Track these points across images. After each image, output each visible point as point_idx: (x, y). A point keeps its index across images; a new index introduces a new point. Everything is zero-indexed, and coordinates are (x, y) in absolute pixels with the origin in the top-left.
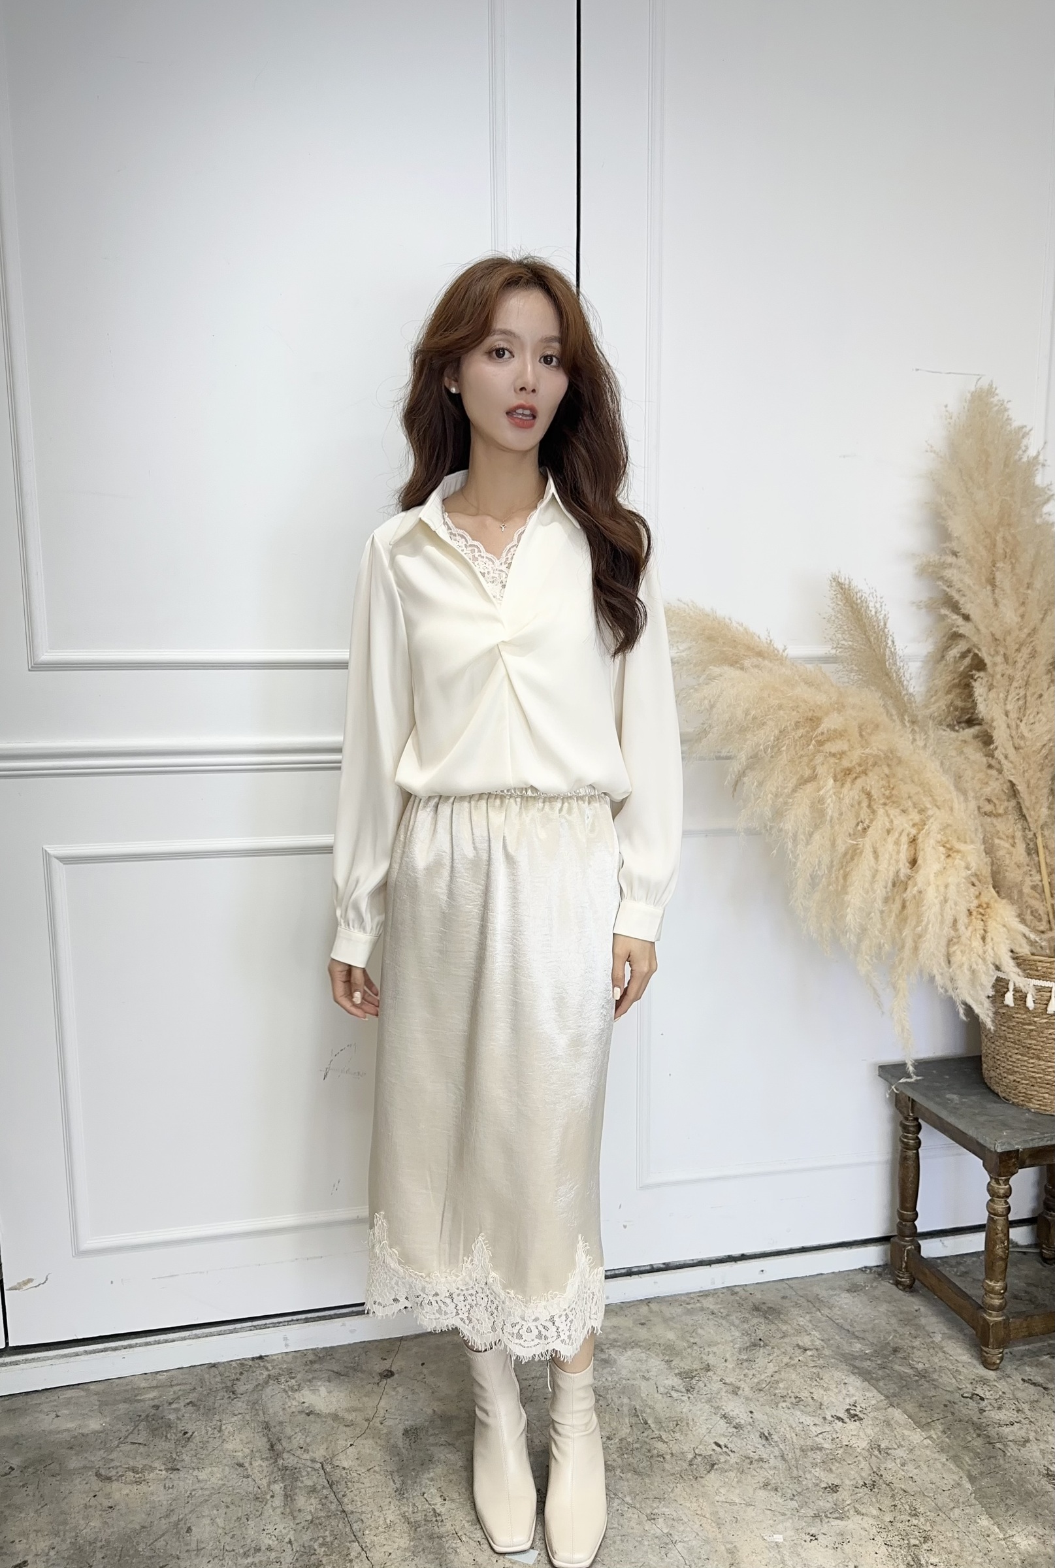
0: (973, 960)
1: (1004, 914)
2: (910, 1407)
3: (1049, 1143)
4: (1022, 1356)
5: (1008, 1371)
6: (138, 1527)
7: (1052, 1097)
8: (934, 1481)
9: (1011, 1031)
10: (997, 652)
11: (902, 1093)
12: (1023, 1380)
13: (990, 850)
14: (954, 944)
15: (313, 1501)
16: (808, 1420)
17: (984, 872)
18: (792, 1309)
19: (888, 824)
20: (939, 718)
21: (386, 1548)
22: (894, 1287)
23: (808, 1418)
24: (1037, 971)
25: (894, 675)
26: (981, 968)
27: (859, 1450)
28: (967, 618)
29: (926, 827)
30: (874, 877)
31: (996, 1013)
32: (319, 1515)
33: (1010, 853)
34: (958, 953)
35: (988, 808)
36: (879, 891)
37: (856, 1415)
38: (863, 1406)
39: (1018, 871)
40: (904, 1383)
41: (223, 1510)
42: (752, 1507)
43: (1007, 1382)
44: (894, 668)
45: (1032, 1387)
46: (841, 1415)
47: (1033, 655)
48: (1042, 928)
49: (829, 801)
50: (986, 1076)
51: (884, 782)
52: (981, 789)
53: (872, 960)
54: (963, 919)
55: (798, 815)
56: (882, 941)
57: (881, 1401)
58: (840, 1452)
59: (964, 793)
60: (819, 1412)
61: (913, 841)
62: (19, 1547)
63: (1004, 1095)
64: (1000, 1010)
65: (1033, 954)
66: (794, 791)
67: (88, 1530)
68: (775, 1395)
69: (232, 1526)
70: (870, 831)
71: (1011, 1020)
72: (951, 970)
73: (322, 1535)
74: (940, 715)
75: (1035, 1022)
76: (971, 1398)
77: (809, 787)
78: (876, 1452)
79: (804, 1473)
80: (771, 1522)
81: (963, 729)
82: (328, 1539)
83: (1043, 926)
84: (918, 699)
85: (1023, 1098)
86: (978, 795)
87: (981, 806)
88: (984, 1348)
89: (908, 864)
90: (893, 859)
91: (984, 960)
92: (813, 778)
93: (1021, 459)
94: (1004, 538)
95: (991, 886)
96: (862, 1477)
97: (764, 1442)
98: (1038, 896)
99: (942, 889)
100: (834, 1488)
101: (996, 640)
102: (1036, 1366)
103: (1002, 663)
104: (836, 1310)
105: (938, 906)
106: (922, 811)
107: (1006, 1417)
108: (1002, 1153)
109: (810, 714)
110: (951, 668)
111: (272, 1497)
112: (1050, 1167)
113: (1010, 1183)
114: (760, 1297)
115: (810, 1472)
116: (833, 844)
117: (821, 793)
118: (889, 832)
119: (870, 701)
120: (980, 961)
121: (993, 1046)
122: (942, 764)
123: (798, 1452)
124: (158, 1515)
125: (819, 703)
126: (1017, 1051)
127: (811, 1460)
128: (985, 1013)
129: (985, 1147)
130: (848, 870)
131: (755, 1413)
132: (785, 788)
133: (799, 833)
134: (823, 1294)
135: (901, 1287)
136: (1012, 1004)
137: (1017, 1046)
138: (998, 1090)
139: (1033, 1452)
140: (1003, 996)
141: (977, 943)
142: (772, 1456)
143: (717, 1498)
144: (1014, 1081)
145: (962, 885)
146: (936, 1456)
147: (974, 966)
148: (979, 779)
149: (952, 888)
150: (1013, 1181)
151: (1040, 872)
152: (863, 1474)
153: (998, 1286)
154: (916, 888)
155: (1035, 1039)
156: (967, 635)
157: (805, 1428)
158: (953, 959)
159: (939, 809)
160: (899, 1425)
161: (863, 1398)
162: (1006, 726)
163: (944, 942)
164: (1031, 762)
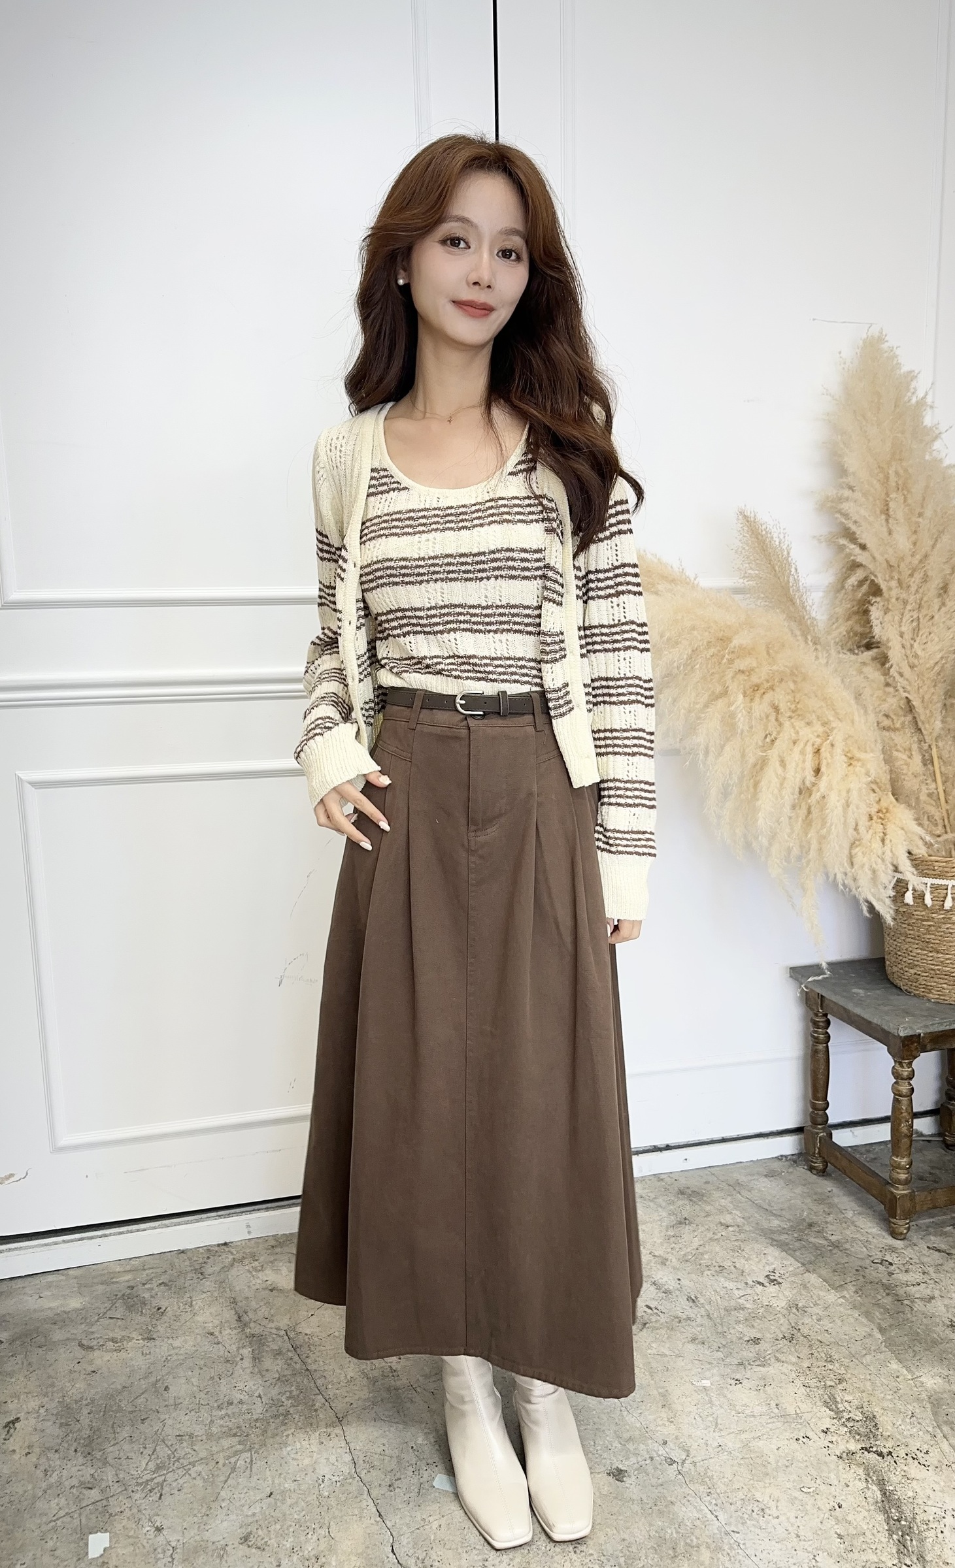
0: (873, 860)
1: (903, 816)
2: (824, 1272)
3: (948, 1028)
4: (928, 1227)
5: (915, 1240)
6: (119, 1387)
7: (950, 987)
8: (847, 1333)
9: (911, 928)
10: (892, 578)
11: (811, 990)
12: (928, 1247)
13: (888, 760)
14: (857, 847)
15: (279, 1362)
16: (731, 1285)
17: (884, 779)
18: (714, 1193)
19: (793, 735)
20: (840, 644)
21: (347, 1399)
22: (808, 1172)
23: (731, 1284)
24: (934, 870)
25: (798, 600)
26: (880, 867)
27: (778, 1309)
28: (863, 547)
29: (831, 738)
30: (782, 784)
31: (897, 911)
32: (285, 1373)
33: (908, 764)
34: (860, 854)
35: (887, 722)
36: (787, 797)
37: (775, 1280)
38: (782, 1272)
39: (914, 781)
40: (819, 1252)
41: (197, 1371)
42: (681, 1358)
43: (913, 1250)
44: (797, 594)
45: (937, 1253)
46: (761, 1280)
47: (925, 579)
48: (938, 832)
49: (740, 715)
50: (888, 969)
51: (789, 697)
52: (880, 705)
53: (782, 863)
54: (863, 822)
55: (710, 727)
56: (791, 845)
57: (798, 1268)
58: (761, 1311)
59: (865, 708)
60: (741, 1278)
61: (817, 751)
62: (11, 1406)
63: (906, 988)
64: (900, 909)
65: (930, 856)
66: (706, 706)
67: (74, 1391)
68: (700, 1265)
69: (206, 1384)
70: (777, 743)
71: (910, 918)
72: (853, 870)
73: (289, 1389)
74: (841, 641)
75: (933, 918)
76: (881, 1264)
77: (721, 703)
78: (794, 1310)
79: (729, 1329)
80: (700, 1370)
81: (862, 652)
82: (295, 1393)
83: (939, 830)
84: (819, 624)
85: (923, 990)
86: (877, 710)
87: (880, 721)
88: (892, 1220)
89: (812, 773)
90: (799, 768)
91: (883, 860)
92: (725, 693)
93: (909, 401)
94: (897, 473)
95: (890, 793)
96: (782, 1332)
97: (692, 1304)
98: (934, 803)
99: (844, 794)
100: (756, 1341)
101: (891, 566)
102: (941, 1235)
103: (897, 587)
104: (755, 1193)
105: (840, 809)
106: (824, 724)
107: (913, 1279)
108: (906, 1037)
109: (721, 634)
110: (849, 597)
111: (242, 1359)
112: (951, 1051)
113: (914, 1065)
114: (684, 1182)
115: (734, 1328)
116: (743, 756)
117: (733, 708)
118: (794, 743)
119: (774, 622)
120: (880, 861)
121: (895, 943)
122: (843, 681)
123: (723, 1312)
124: (138, 1377)
125: (729, 623)
126: (917, 946)
127: (735, 1318)
128: (887, 912)
129: (889, 1033)
130: (758, 778)
131: (682, 1280)
132: (697, 703)
133: (710, 744)
134: (743, 1179)
135: (814, 1172)
136: (912, 903)
137: (917, 942)
138: (901, 984)
139: (938, 1307)
140: (903, 896)
141: (877, 844)
142: (698, 1316)
143: (649, 1351)
144: (915, 974)
145: (864, 790)
146: (849, 1312)
147: (874, 865)
148: (877, 697)
149: (854, 796)
150: (916, 1064)
151: (935, 780)
152: (783, 1329)
153: (904, 1161)
154: (819, 794)
155: (933, 934)
156: (864, 563)
157: (729, 1292)
158: (855, 860)
159: (841, 721)
160: (815, 1287)
161: (781, 1266)
162: (901, 646)
163: (847, 845)
164: (925, 679)
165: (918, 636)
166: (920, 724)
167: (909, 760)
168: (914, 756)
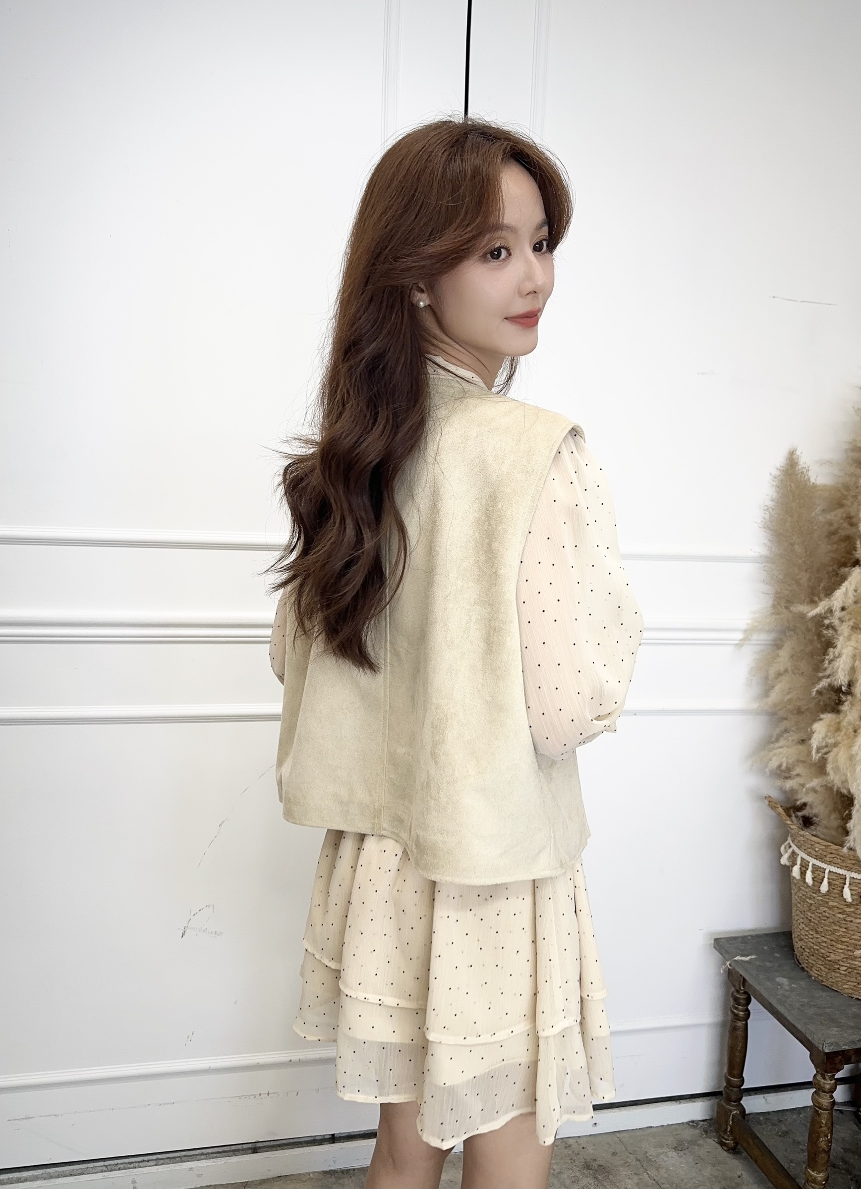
11: (734, 969)
18: (621, 1169)
22: (718, 1146)
104: (663, 1171)
108: (830, 1052)
114: (592, 1152)
129: (813, 1044)
134: (652, 1152)
135: (725, 1148)
153: (820, 1176)
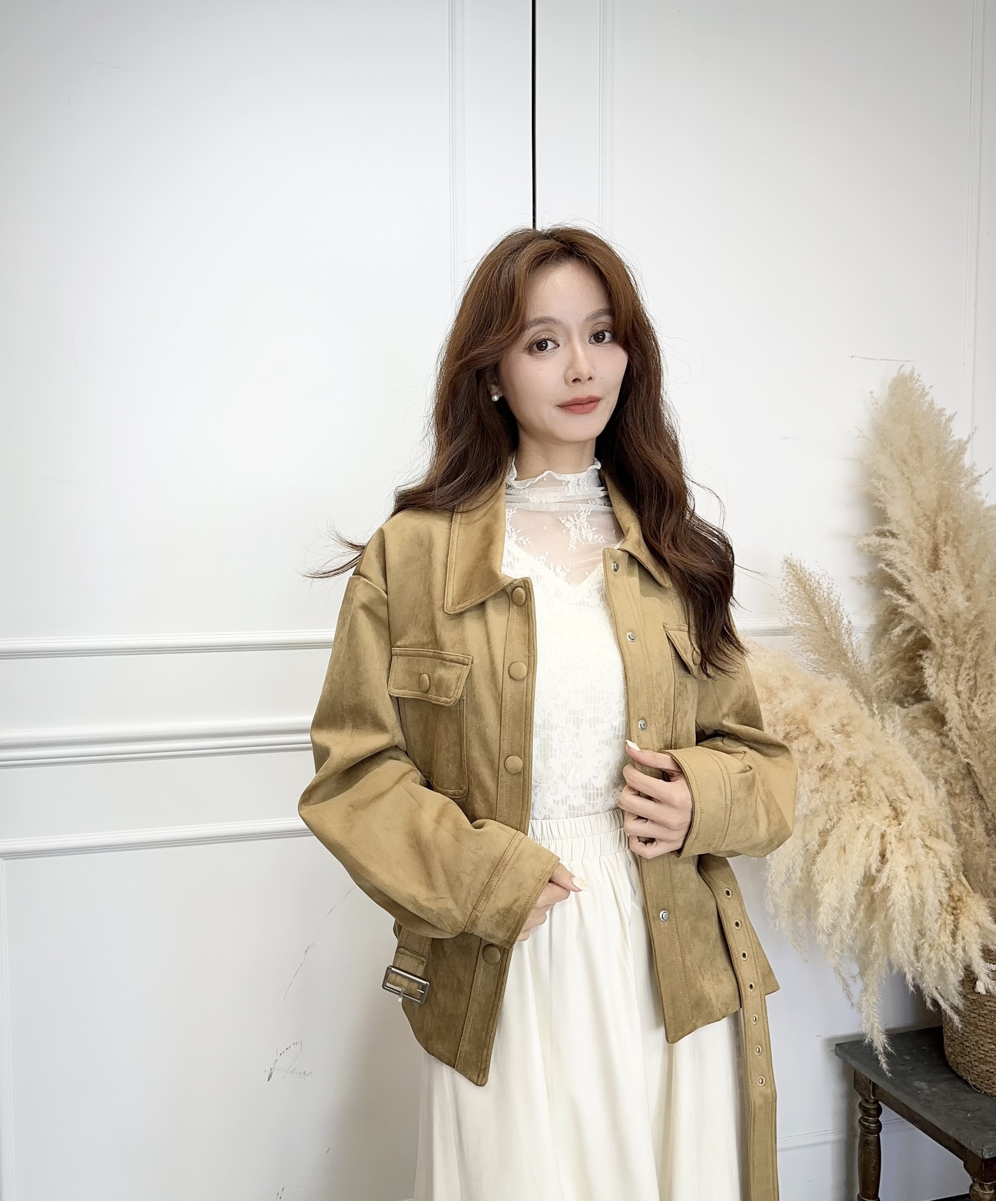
9: (983, 1019)
10: (946, 633)
28: (911, 598)
34: (926, 946)
50: (951, 1060)
52: (939, 768)
64: (969, 996)
71: (982, 1007)
72: (919, 964)
81: (913, 705)
89: (878, 859)
95: (961, 873)
101: (944, 622)
108: (989, 1159)
120: (949, 959)
129: (966, 1149)
138: (968, 1078)
140: (974, 983)
148: (935, 759)
156: (912, 615)
158: (921, 953)
162: (958, 706)
164: (986, 743)
165: (975, 696)
166: (981, 791)
167: (970, 829)
168: (977, 825)
